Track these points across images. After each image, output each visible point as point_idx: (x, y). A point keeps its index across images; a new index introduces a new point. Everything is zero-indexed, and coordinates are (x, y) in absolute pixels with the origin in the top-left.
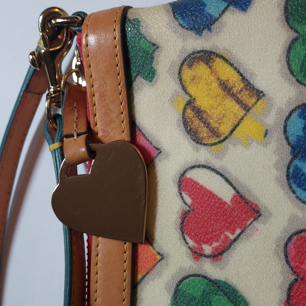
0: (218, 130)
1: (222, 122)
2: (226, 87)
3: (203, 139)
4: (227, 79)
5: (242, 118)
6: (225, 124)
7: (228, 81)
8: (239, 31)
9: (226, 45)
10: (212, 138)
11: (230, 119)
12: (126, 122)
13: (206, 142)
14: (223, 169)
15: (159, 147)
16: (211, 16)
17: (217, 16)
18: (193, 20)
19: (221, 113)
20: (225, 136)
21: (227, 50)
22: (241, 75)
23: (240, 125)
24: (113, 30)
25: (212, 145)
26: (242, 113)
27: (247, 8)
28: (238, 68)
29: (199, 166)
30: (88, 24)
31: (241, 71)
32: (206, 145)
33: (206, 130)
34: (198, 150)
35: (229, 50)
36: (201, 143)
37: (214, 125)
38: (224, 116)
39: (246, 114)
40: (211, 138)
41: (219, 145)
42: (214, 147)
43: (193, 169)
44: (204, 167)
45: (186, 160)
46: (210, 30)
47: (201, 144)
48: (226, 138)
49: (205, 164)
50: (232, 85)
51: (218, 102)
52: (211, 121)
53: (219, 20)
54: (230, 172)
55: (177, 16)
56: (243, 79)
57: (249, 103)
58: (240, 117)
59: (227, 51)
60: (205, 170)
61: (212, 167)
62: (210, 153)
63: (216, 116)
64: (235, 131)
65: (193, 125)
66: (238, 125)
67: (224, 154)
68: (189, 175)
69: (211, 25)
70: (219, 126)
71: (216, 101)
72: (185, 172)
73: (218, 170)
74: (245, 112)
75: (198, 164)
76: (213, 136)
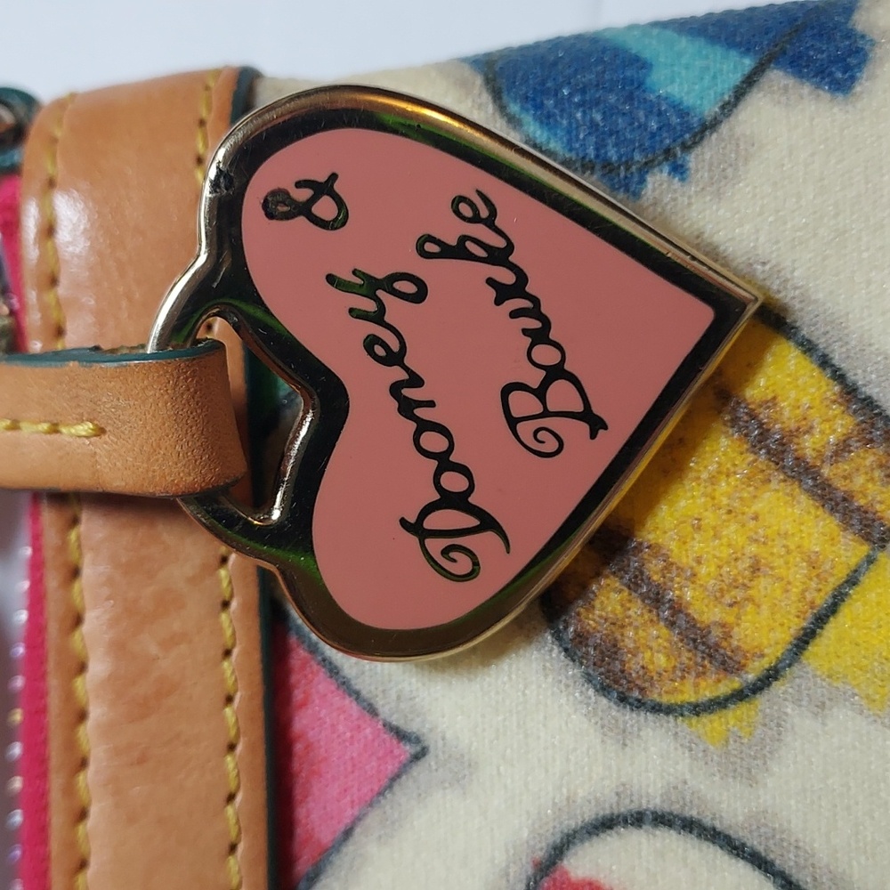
0: (727, 636)
1: (750, 599)
2: (765, 433)
3: (652, 685)
4: (770, 397)
5: (853, 580)
6: (764, 607)
7: (775, 405)
8: (822, 179)
9: (757, 239)
10: (698, 675)
11: (789, 583)
12: (244, 607)
13: (665, 700)
14: (763, 830)
15: (413, 727)
16: (683, 113)
17: (709, 109)
18: (593, 126)
19: (739, 555)
20: (765, 663)
21: (764, 264)
22: (839, 376)
23: (846, 612)
24: (191, 162)
25: (698, 709)
26: (850, 551)
27: (853, 79)
28: (821, 346)
29: (637, 819)
30: (58, 133)
31: (837, 359)
32: (669, 710)
33: (667, 640)
34: (624, 738)
35: (774, 262)
36: (639, 701)
37: (706, 612)
38: (755, 569)
39: (870, 560)
40: (691, 679)
41: (738, 712)
42: (713, 724)
43: (602, 835)
44: (663, 820)
45: (565, 790)
46: (679, 170)
47: (639, 705)
48: (771, 677)
49: (666, 808)
50: (793, 425)
51: (725, 501)
52: (689, 595)
53: (724, 129)
54: (801, 844)
55: (514, 108)
56: (850, 393)
57: (883, 507)
58: (841, 574)
59: (767, 267)
60: (670, 840)
61: (707, 822)
62: (691, 750)
63: (713, 569)
64: (817, 640)
65: (597, 612)
66: (832, 609)
67: (765, 752)
68: (580, 864)
69: (687, 148)
70: (730, 619)
71: (713, 498)
72: (559, 850)
73: (739, 834)
74: (864, 549)
75: (625, 807)
76: (704, 666)
